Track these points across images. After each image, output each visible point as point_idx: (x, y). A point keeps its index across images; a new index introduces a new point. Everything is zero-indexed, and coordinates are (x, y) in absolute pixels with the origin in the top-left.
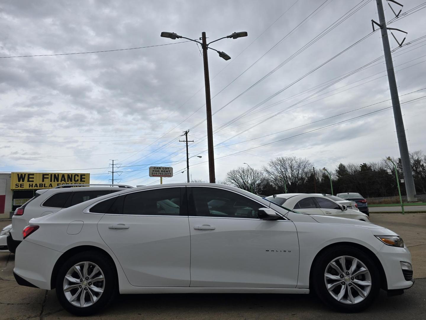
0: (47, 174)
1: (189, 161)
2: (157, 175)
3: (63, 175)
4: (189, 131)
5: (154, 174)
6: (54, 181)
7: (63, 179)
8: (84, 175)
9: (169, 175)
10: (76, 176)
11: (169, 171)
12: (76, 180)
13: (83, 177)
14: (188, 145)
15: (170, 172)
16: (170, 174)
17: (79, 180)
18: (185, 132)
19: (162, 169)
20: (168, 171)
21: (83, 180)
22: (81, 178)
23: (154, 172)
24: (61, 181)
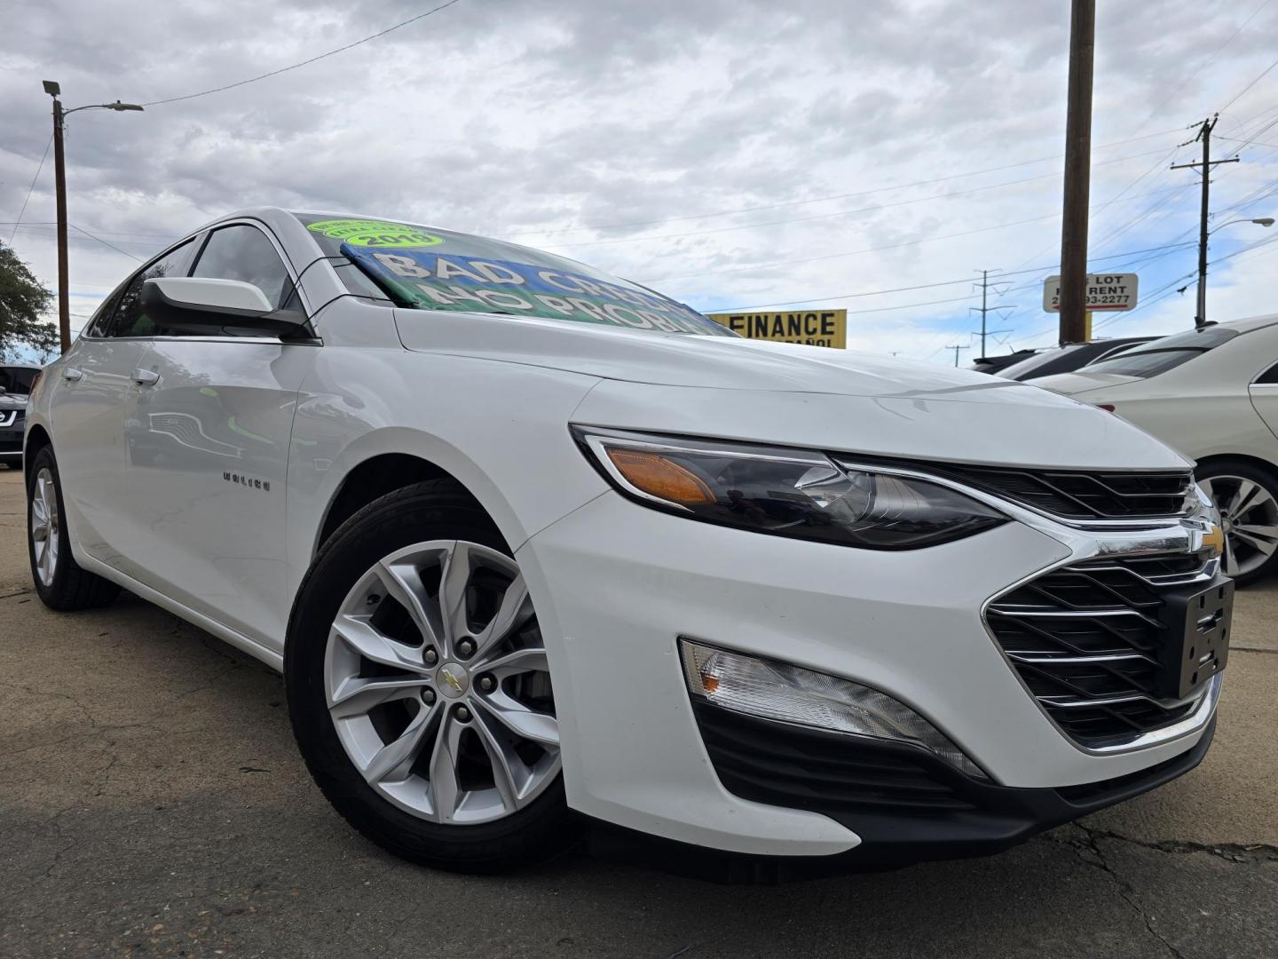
0: (740, 318)
1: (1208, 242)
3: (778, 318)
4: (1216, 120)
7: (778, 329)
8: (831, 315)
9: (1122, 302)
10: (811, 319)
11: (1122, 288)
12: (811, 329)
13: (829, 320)
14: (1210, 178)
15: (1126, 292)
16: (1123, 299)
17: (819, 331)
18: (1201, 126)
19: (1092, 283)
20: (1119, 290)
21: (829, 329)
22: (824, 324)
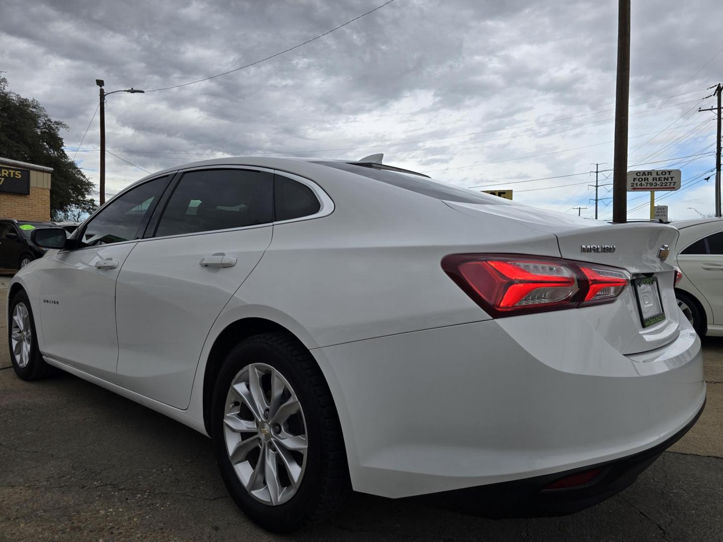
2: (643, 187)
5: (635, 185)
9: (672, 185)
11: (672, 178)
15: (674, 180)
18: (716, 88)
19: (654, 175)
23: (637, 181)
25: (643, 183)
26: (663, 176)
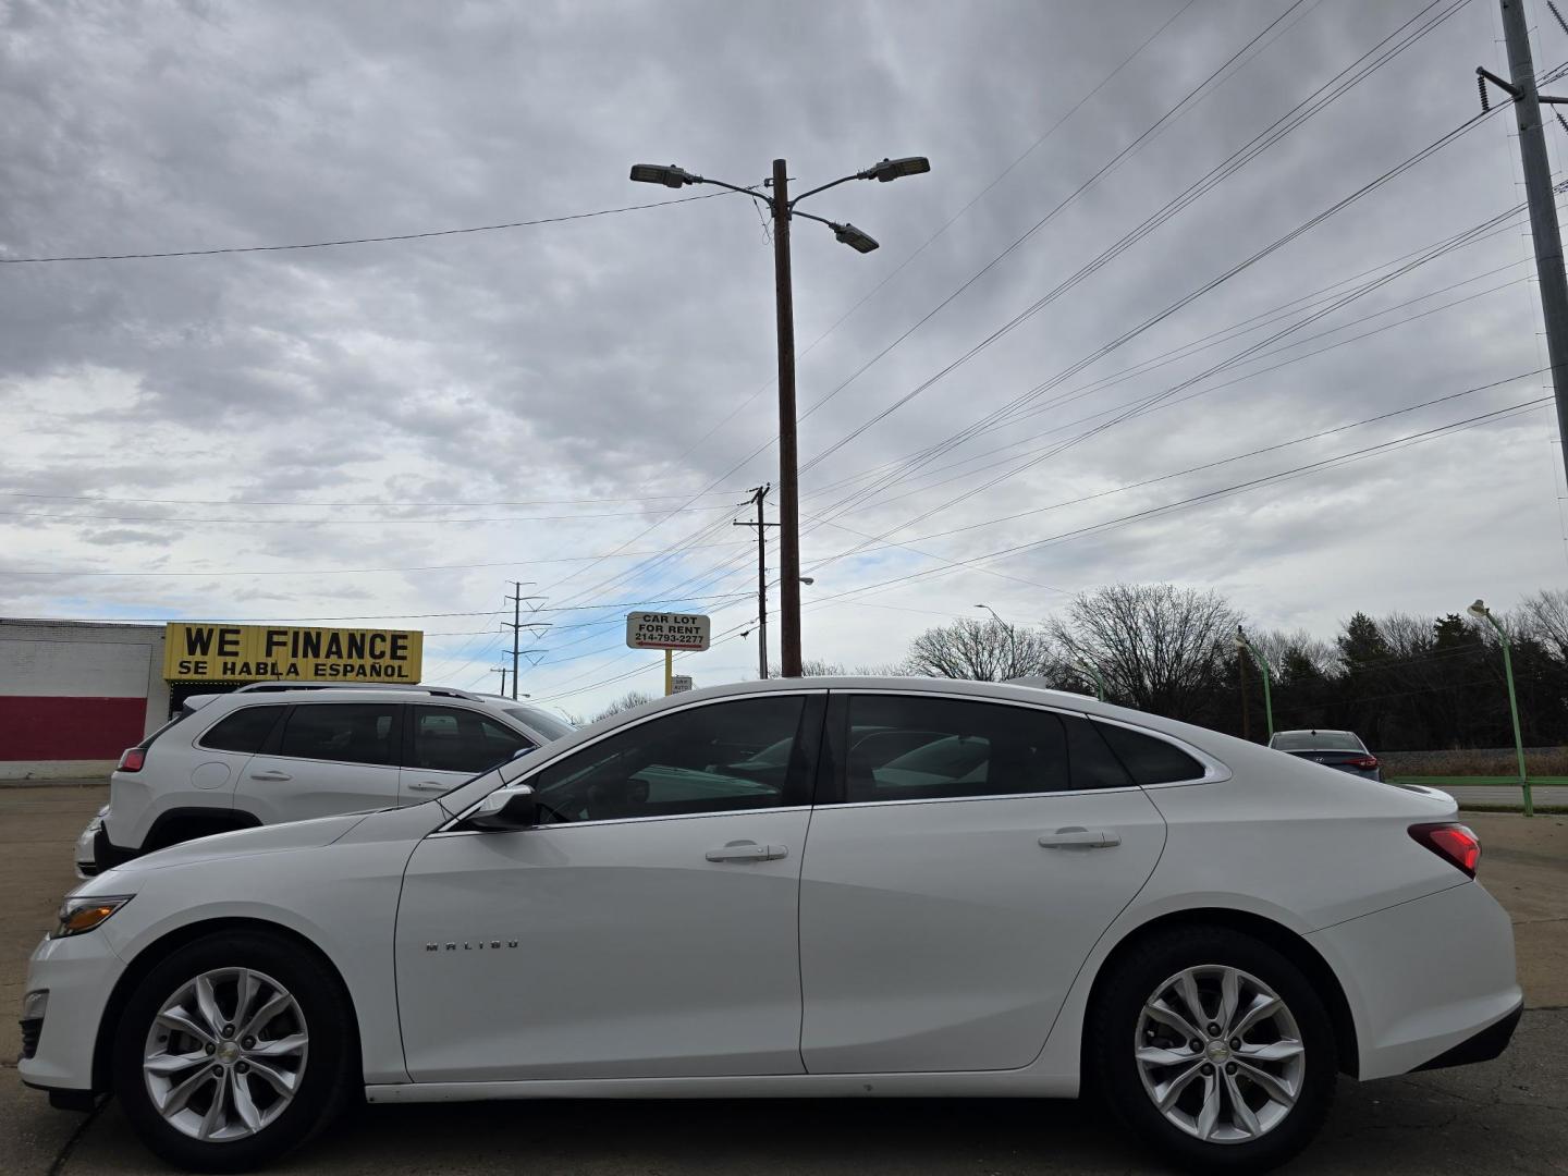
0: (283, 632)
1: (766, 594)
2: (654, 641)
3: (335, 636)
4: (768, 489)
5: (642, 637)
6: (305, 655)
7: (334, 649)
8: (403, 636)
9: (697, 643)
10: (378, 640)
11: (697, 629)
12: (377, 652)
13: (400, 642)
14: (764, 538)
15: (701, 633)
16: (698, 639)
17: (388, 654)
18: (756, 492)
19: (671, 622)
20: (694, 631)
21: (400, 653)
22: (395, 647)
23: (644, 631)
24: (328, 656)
25: (655, 634)
26: (685, 625)
